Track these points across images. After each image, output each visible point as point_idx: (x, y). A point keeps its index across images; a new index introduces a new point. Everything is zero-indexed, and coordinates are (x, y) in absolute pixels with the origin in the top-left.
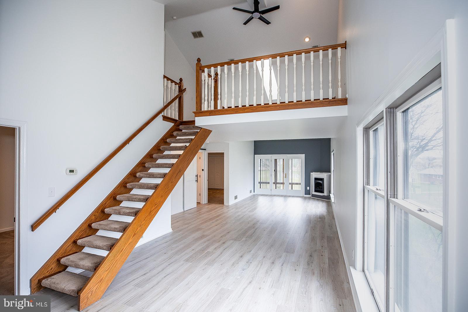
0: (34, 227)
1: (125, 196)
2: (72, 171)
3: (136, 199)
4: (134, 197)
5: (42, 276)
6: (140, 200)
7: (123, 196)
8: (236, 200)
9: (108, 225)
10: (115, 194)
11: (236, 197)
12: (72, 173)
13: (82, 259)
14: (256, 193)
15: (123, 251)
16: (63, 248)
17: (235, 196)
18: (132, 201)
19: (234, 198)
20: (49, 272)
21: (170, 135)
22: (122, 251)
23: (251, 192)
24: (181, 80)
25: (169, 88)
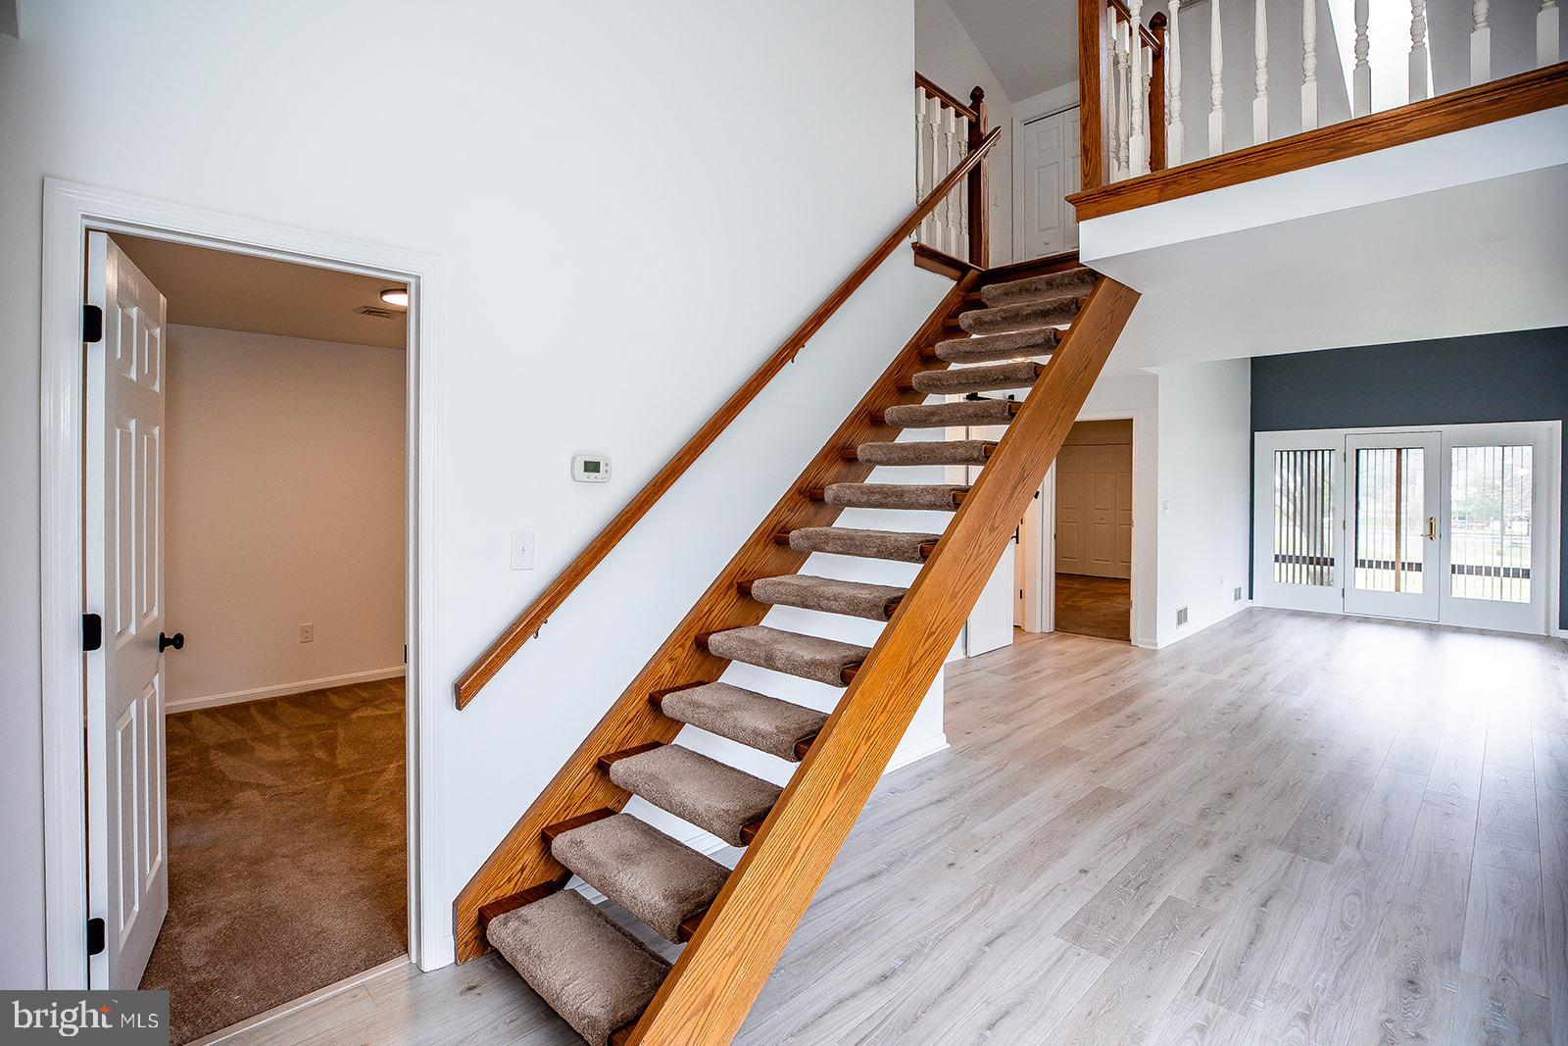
0: (464, 691)
1: (789, 585)
2: (592, 467)
3: (835, 600)
4: (830, 590)
5: (493, 897)
6: (855, 607)
7: (780, 584)
8: (1184, 627)
9: (722, 711)
10: (745, 571)
11: (1182, 616)
12: (593, 475)
13: (626, 857)
14: (1259, 601)
15: (797, 860)
16: (561, 788)
17: (1179, 613)
18: (820, 608)
19: (1176, 617)
20: (513, 883)
21: (944, 324)
22: (793, 858)
23: (1238, 596)
24: (977, 95)
25: (935, 129)
